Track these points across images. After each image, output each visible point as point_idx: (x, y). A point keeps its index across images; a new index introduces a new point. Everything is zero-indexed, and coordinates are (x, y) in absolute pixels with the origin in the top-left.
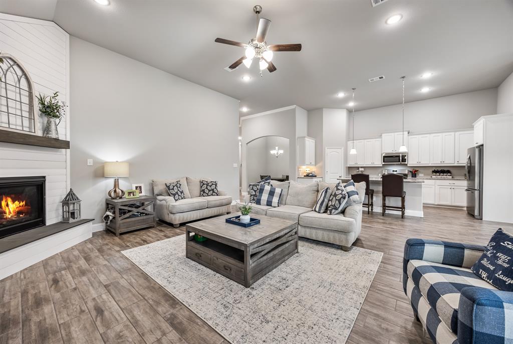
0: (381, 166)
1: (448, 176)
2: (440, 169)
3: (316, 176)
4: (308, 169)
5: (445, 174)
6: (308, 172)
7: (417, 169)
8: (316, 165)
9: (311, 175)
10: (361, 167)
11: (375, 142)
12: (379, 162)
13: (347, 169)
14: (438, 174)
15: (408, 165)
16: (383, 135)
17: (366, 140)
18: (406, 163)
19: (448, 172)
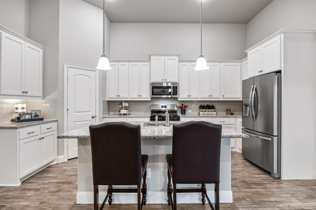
0: (150, 99)
1: (213, 112)
2: (206, 104)
3: (42, 119)
4: (20, 106)
5: (210, 110)
6: (20, 111)
7: (186, 104)
8: (44, 96)
9: (27, 117)
10: (125, 102)
11: (143, 67)
12: (146, 95)
13: (106, 104)
14: (204, 110)
15: (179, 99)
16: (152, 58)
17: (131, 63)
18: (177, 96)
19: (212, 107)
